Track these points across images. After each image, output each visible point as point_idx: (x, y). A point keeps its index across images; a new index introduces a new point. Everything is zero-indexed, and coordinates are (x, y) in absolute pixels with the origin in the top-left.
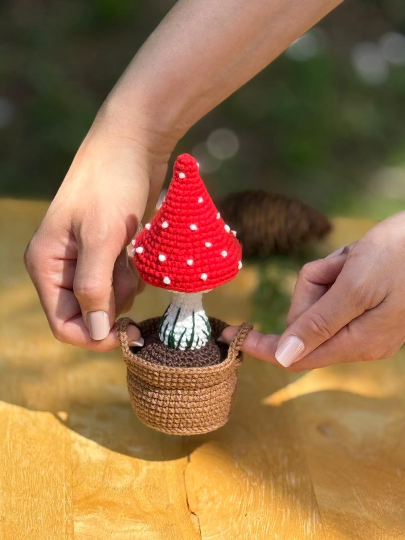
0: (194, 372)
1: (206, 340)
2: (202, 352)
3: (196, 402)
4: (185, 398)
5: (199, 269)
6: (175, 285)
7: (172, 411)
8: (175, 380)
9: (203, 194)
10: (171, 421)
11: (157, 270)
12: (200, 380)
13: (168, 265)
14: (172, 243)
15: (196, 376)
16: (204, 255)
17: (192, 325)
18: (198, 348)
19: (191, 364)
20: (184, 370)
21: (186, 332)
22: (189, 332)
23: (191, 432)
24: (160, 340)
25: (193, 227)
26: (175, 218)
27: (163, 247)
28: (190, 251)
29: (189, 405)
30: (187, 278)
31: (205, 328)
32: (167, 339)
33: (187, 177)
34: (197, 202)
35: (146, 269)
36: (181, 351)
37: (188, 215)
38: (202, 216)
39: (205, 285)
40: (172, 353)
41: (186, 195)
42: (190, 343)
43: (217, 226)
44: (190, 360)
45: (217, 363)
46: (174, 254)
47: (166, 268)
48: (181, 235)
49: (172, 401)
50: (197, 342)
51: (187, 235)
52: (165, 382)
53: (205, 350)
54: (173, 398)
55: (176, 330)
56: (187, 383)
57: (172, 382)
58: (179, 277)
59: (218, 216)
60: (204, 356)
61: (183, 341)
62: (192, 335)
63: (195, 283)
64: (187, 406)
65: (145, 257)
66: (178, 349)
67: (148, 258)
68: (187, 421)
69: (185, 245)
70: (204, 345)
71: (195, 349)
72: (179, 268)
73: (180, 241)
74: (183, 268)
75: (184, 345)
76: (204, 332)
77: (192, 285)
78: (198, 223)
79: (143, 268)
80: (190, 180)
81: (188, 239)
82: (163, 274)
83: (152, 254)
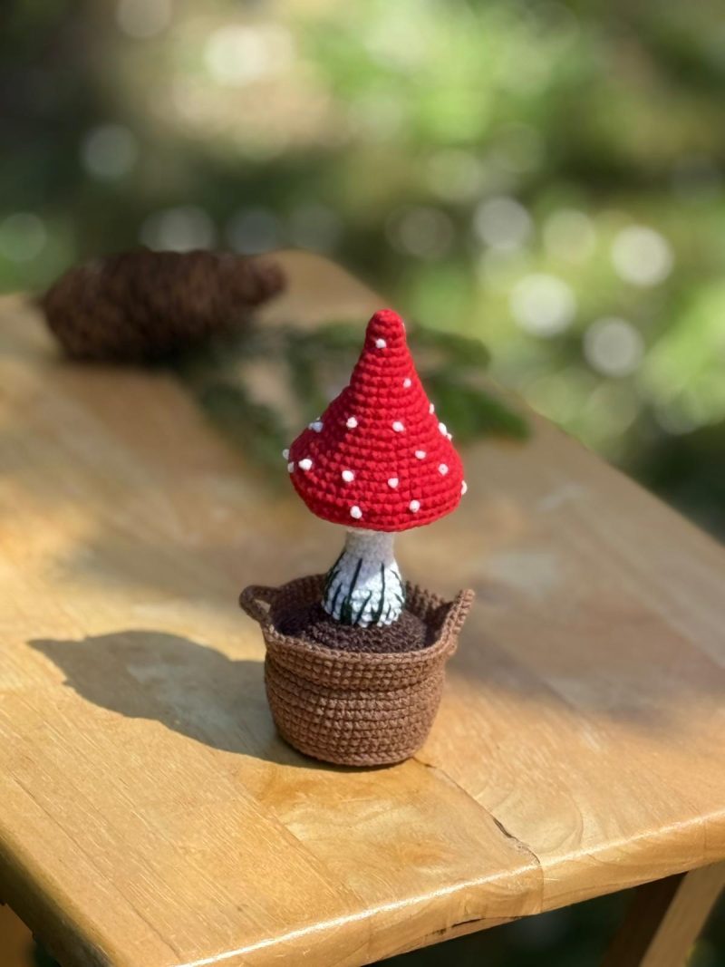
0: (391, 661)
1: (399, 611)
2: (394, 630)
3: (388, 710)
4: (372, 705)
5: (406, 494)
6: (370, 520)
7: (349, 725)
8: (359, 674)
9: (410, 373)
10: (345, 743)
11: (339, 495)
12: (399, 674)
13: (357, 488)
14: (364, 452)
15: (393, 667)
16: (414, 471)
17: (381, 586)
18: (388, 623)
19: (379, 649)
20: (374, 658)
21: (372, 598)
22: (377, 597)
23: (376, 761)
24: (324, 612)
25: (398, 426)
26: (369, 411)
27: (348, 460)
28: (394, 464)
29: (377, 716)
30: (389, 507)
31: (399, 591)
32: (338, 609)
33: (389, 345)
34: (402, 386)
35: (320, 494)
36: (362, 629)
37: (389, 407)
38: (410, 409)
39: (414, 519)
40: (348, 632)
41: (386, 376)
42: (376, 615)
43: (431, 425)
44: (377, 643)
45: (417, 648)
46: (368, 469)
47: (355, 493)
48: (379, 438)
49: (350, 710)
50: (388, 615)
51: (388, 440)
52: (342, 678)
53: (398, 626)
54: (352, 704)
55: (356, 594)
56: (377, 678)
57: (353, 678)
58: (377, 507)
59: (432, 409)
60: (397, 636)
61: (367, 613)
62: (381, 603)
63: (401, 516)
64: (373, 717)
65: (316, 475)
66: (356, 625)
67: (323, 477)
68: (372, 742)
69: (385, 455)
70: (396, 619)
71: (384, 625)
72: (376, 491)
73: (378, 449)
74: (383, 491)
75: (367, 618)
76: (398, 598)
77: (395, 519)
78: (403, 419)
79: (314, 494)
80: (394, 350)
81: (391, 446)
82: (349, 501)
83: (328, 469)
